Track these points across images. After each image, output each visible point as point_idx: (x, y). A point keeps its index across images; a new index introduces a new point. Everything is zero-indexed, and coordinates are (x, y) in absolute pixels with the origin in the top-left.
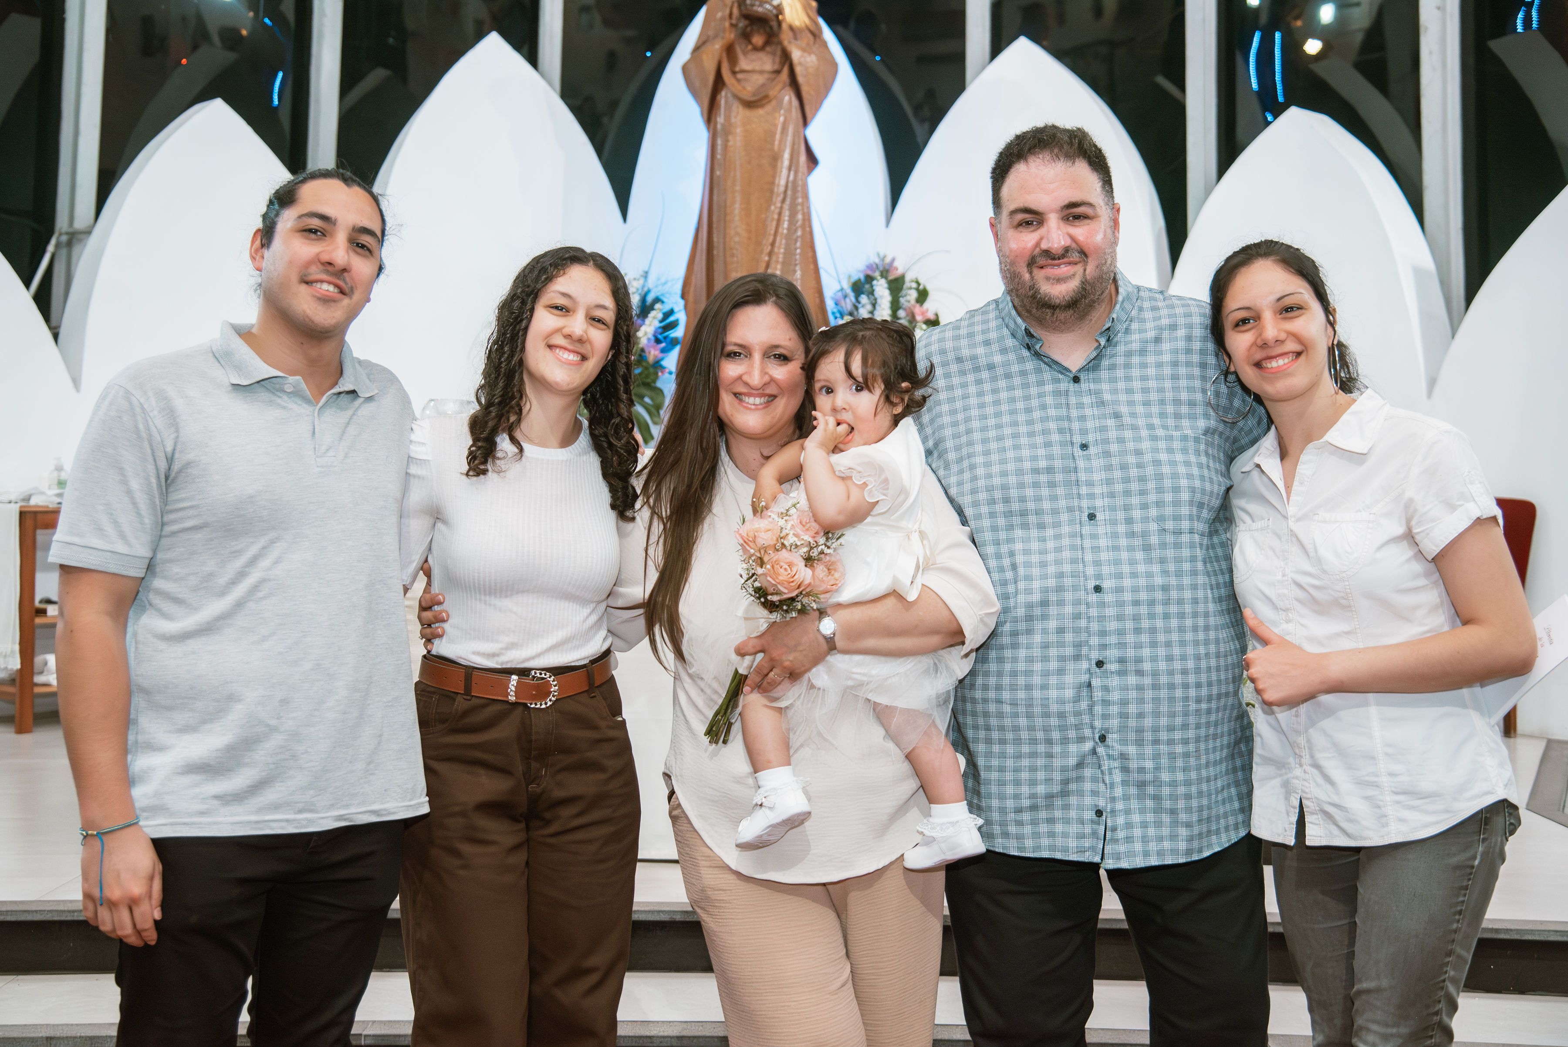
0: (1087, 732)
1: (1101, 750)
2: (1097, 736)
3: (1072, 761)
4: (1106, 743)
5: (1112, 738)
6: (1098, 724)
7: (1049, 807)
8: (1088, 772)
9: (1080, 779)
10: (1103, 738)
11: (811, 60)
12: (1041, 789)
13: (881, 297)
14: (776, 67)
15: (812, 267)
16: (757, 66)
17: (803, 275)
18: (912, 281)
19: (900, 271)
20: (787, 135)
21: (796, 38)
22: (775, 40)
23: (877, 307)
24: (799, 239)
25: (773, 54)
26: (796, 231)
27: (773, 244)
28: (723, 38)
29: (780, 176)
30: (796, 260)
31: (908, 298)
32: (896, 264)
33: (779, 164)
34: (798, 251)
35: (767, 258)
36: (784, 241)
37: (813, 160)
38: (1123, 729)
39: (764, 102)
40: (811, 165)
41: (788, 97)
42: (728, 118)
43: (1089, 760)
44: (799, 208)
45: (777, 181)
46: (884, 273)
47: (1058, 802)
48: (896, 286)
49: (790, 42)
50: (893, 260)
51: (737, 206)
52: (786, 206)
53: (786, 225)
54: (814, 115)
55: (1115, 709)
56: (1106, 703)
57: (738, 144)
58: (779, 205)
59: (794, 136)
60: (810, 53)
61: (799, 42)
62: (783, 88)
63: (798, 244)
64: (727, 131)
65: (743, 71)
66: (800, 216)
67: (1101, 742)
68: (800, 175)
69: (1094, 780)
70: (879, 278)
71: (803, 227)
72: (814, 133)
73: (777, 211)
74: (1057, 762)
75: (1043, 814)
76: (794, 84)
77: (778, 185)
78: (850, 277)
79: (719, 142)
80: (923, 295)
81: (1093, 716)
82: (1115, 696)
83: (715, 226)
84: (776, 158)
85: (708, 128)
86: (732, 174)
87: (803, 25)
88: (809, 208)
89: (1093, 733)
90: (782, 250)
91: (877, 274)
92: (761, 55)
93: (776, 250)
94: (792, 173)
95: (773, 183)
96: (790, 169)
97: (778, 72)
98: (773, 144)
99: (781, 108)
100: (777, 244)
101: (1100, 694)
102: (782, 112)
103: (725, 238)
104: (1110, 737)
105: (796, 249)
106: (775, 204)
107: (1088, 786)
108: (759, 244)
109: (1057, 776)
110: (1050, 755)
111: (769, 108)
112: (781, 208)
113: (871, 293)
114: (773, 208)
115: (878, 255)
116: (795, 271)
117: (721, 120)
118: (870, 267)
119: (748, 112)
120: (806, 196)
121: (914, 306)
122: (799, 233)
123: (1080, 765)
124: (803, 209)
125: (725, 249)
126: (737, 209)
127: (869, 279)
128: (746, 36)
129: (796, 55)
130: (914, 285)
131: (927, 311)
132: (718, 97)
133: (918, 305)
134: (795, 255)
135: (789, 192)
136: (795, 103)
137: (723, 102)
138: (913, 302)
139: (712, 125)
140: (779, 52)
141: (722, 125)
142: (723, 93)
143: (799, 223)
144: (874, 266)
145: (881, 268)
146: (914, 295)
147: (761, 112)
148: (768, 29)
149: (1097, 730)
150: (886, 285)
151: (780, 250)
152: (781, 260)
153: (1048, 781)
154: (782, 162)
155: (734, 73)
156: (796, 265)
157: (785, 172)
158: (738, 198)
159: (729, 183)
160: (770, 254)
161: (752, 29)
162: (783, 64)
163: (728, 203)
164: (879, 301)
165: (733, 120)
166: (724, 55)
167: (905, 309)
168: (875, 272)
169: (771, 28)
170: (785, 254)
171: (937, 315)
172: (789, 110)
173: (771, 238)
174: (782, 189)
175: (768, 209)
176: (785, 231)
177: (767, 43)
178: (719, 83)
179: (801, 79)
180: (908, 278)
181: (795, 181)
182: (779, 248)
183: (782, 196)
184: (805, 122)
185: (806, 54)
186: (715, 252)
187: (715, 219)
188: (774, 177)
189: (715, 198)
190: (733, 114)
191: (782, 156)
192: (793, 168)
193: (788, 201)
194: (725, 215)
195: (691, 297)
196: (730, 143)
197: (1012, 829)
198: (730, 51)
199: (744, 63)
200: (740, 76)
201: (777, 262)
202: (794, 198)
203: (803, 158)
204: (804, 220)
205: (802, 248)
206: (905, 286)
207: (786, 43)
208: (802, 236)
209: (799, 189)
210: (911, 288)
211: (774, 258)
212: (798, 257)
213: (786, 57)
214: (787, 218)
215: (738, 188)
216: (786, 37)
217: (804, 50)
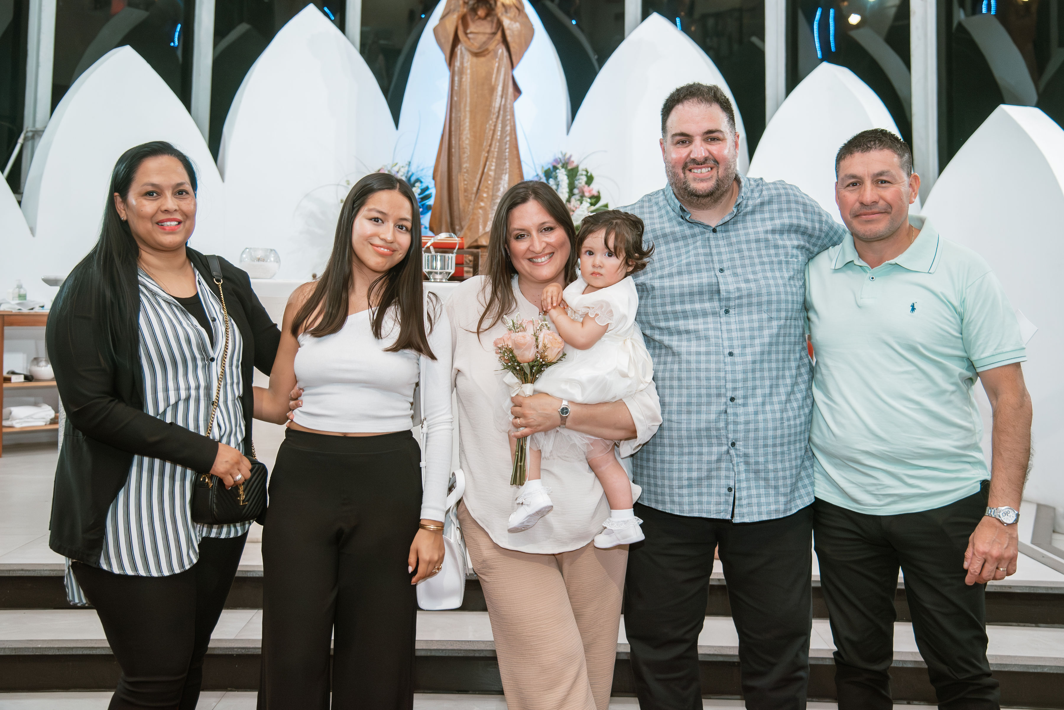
0: (724, 441)
1: (732, 452)
2: (730, 443)
3: (714, 458)
4: (735, 447)
5: (739, 444)
6: (731, 436)
7: (699, 486)
8: (723, 465)
9: (718, 469)
10: (733, 444)
11: (516, 26)
12: (695, 475)
13: (562, 180)
14: (493, 30)
15: (516, 160)
16: (481, 29)
17: (510, 166)
18: (583, 170)
19: (575, 164)
20: (500, 75)
21: (506, 12)
22: (493, 13)
23: (560, 187)
24: (508, 143)
25: (492, 22)
26: (506, 137)
27: (490, 145)
28: (458, 11)
29: (495, 102)
30: (506, 156)
31: (580, 181)
32: (572, 159)
33: (495, 94)
34: (507, 150)
35: (486, 155)
36: (498, 144)
37: (517, 91)
38: (746, 439)
39: (486, 53)
40: (517, 94)
41: (502, 50)
42: (462, 63)
43: (724, 457)
44: (508, 122)
45: (493, 105)
46: (565, 166)
47: (705, 483)
48: (573, 174)
49: (502, 14)
50: (571, 156)
51: (467, 120)
52: (500, 121)
53: (499, 133)
54: (518, 62)
55: (741, 427)
56: (736, 423)
57: (469, 80)
58: (494, 120)
59: (505, 75)
60: (516, 21)
61: (509, 15)
62: (498, 44)
63: (507, 146)
64: (461, 72)
65: (471, 33)
66: (508, 128)
67: (732, 446)
68: (509, 101)
69: (728, 469)
70: (560, 168)
71: (510, 134)
72: (518, 73)
73: (493, 124)
74: (705, 458)
75: (695, 490)
76: (505, 41)
77: (494, 107)
78: (543, 167)
79: (456, 79)
80: (590, 179)
81: (728, 430)
82: (742, 419)
83: (453, 133)
84: (492, 90)
85: (450, 70)
86: (464, 99)
87: (511, 3)
88: (514, 122)
89: (727, 441)
90: (496, 150)
91: (559, 166)
92: (484, 22)
93: (492, 149)
94: (503, 100)
95: (490, 105)
96: (502, 97)
97: (494, 34)
98: (491, 80)
99: (496, 57)
100: (493, 146)
101: (732, 418)
102: (497, 60)
103: (459, 141)
104: (738, 443)
105: (506, 149)
106: (492, 119)
107: (723, 473)
108: (481, 145)
109: (705, 467)
110: (700, 454)
111: (488, 57)
112: (496, 122)
113: (556, 178)
114: (491, 122)
115: (562, 153)
116: (505, 163)
117: (457, 64)
118: (556, 160)
119: (475, 59)
120: (513, 115)
121: (584, 187)
122: (508, 139)
123: (719, 460)
124: (510, 123)
125: (459, 148)
126: (467, 123)
127: (555, 168)
128: (474, 10)
129: (506, 22)
130: (584, 173)
131: (592, 190)
132: (456, 49)
133: (586, 186)
134: (505, 152)
135: (501, 112)
136: (506, 54)
137: (459, 52)
138: (583, 183)
139: (452, 67)
140: (495, 21)
141: (459, 68)
142: (459, 47)
143: (508, 132)
144: (559, 160)
145: (563, 162)
146: (584, 179)
147: (482, 59)
148: (488, 6)
149: (730, 440)
150: (565, 173)
151: (495, 149)
152: (495, 156)
153: (699, 469)
154: (497, 92)
155: (466, 34)
156: (506, 159)
157: (498, 99)
158: (468, 115)
159: (462, 105)
160: (488, 152)
161: (478, 6)
162: (498, 29)
163: (462, 118)
164: (560, 183)
165: (465, 65)
166: (460, 22)
167: (578, 188)
168: (559, 164)
169: (490, 5)
170: (498, 152)
171: (599, 192)
172: (501, 59)
173: (489, 141)
174: (497, 110)
175: (487, 122)
176: (499, 137)
177: (488, 15)
178: (456, 41)
179: (509, 39)
180: (581, 168)
181: (505, 105)
182: (495, 148)
183: (497, 114)
184: (513, 67)
185: (513, 22)
186: (453, 150)
187: (453, 128)
188: (491, 102)
189: (453, 115)
190: (465, 60)
191: (497, 89)
192: (504, 96)
193: (501, 118)
194: (460, 126)
195: (438, 178)
196: (464, 80)
197: (676, 499)
198: (464, 20)
199: (472, 28)
200: (470, 36)
201: (493, 157)
202: (505, 116)
203: (511, 89)
204: (511, 130)
205: (510, 148)
206: (578, 174)
207: (499, 15)
208: (510, 141)
209: (508, 110)
210: (582, 175)
211: (491, 155)
212: (507, 154)
213: (500, 25)
214: (500, 129)
215: (468, 109)
216: (499, 10)
217: (511, 19)
